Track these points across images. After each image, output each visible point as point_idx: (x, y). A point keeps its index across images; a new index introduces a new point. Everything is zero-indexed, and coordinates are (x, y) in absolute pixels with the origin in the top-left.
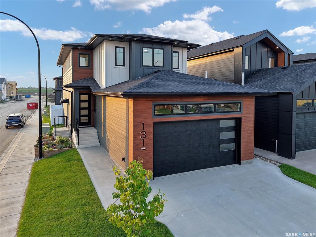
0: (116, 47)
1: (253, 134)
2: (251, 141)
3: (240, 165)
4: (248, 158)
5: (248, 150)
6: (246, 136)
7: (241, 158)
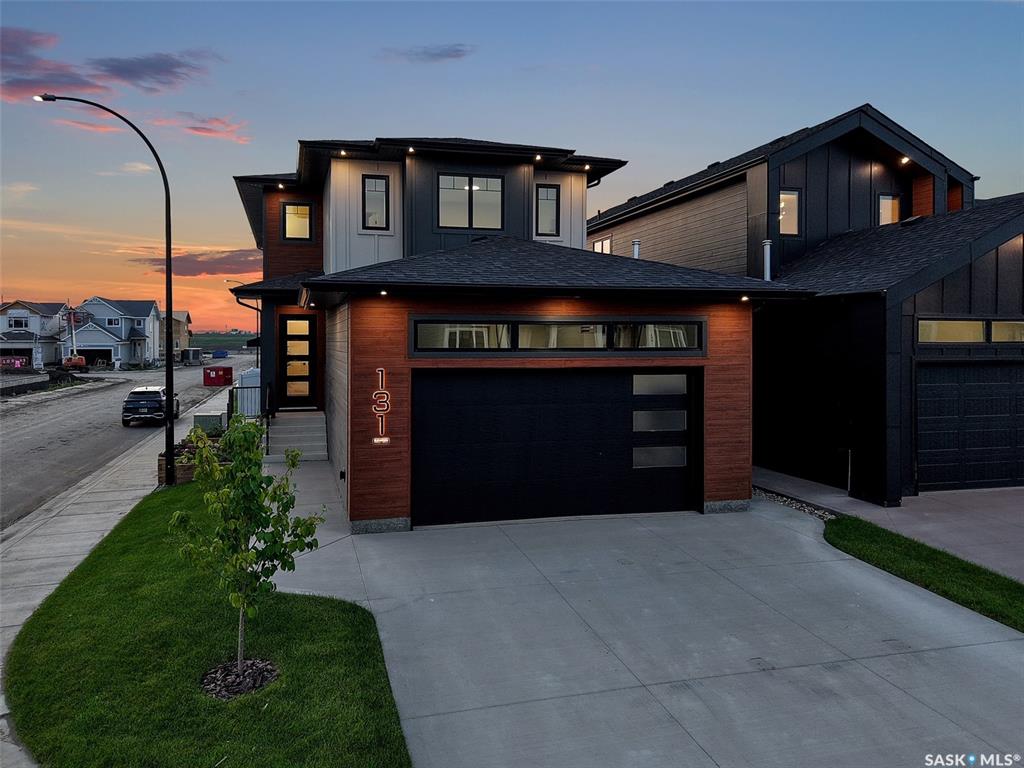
0: (365, 177)
1: (749, 421)
2: (740, 442)
3: (702, 513)
4: (729, 493)
5: (731, 469)
6: (720, 425)
7: (706, 494)
